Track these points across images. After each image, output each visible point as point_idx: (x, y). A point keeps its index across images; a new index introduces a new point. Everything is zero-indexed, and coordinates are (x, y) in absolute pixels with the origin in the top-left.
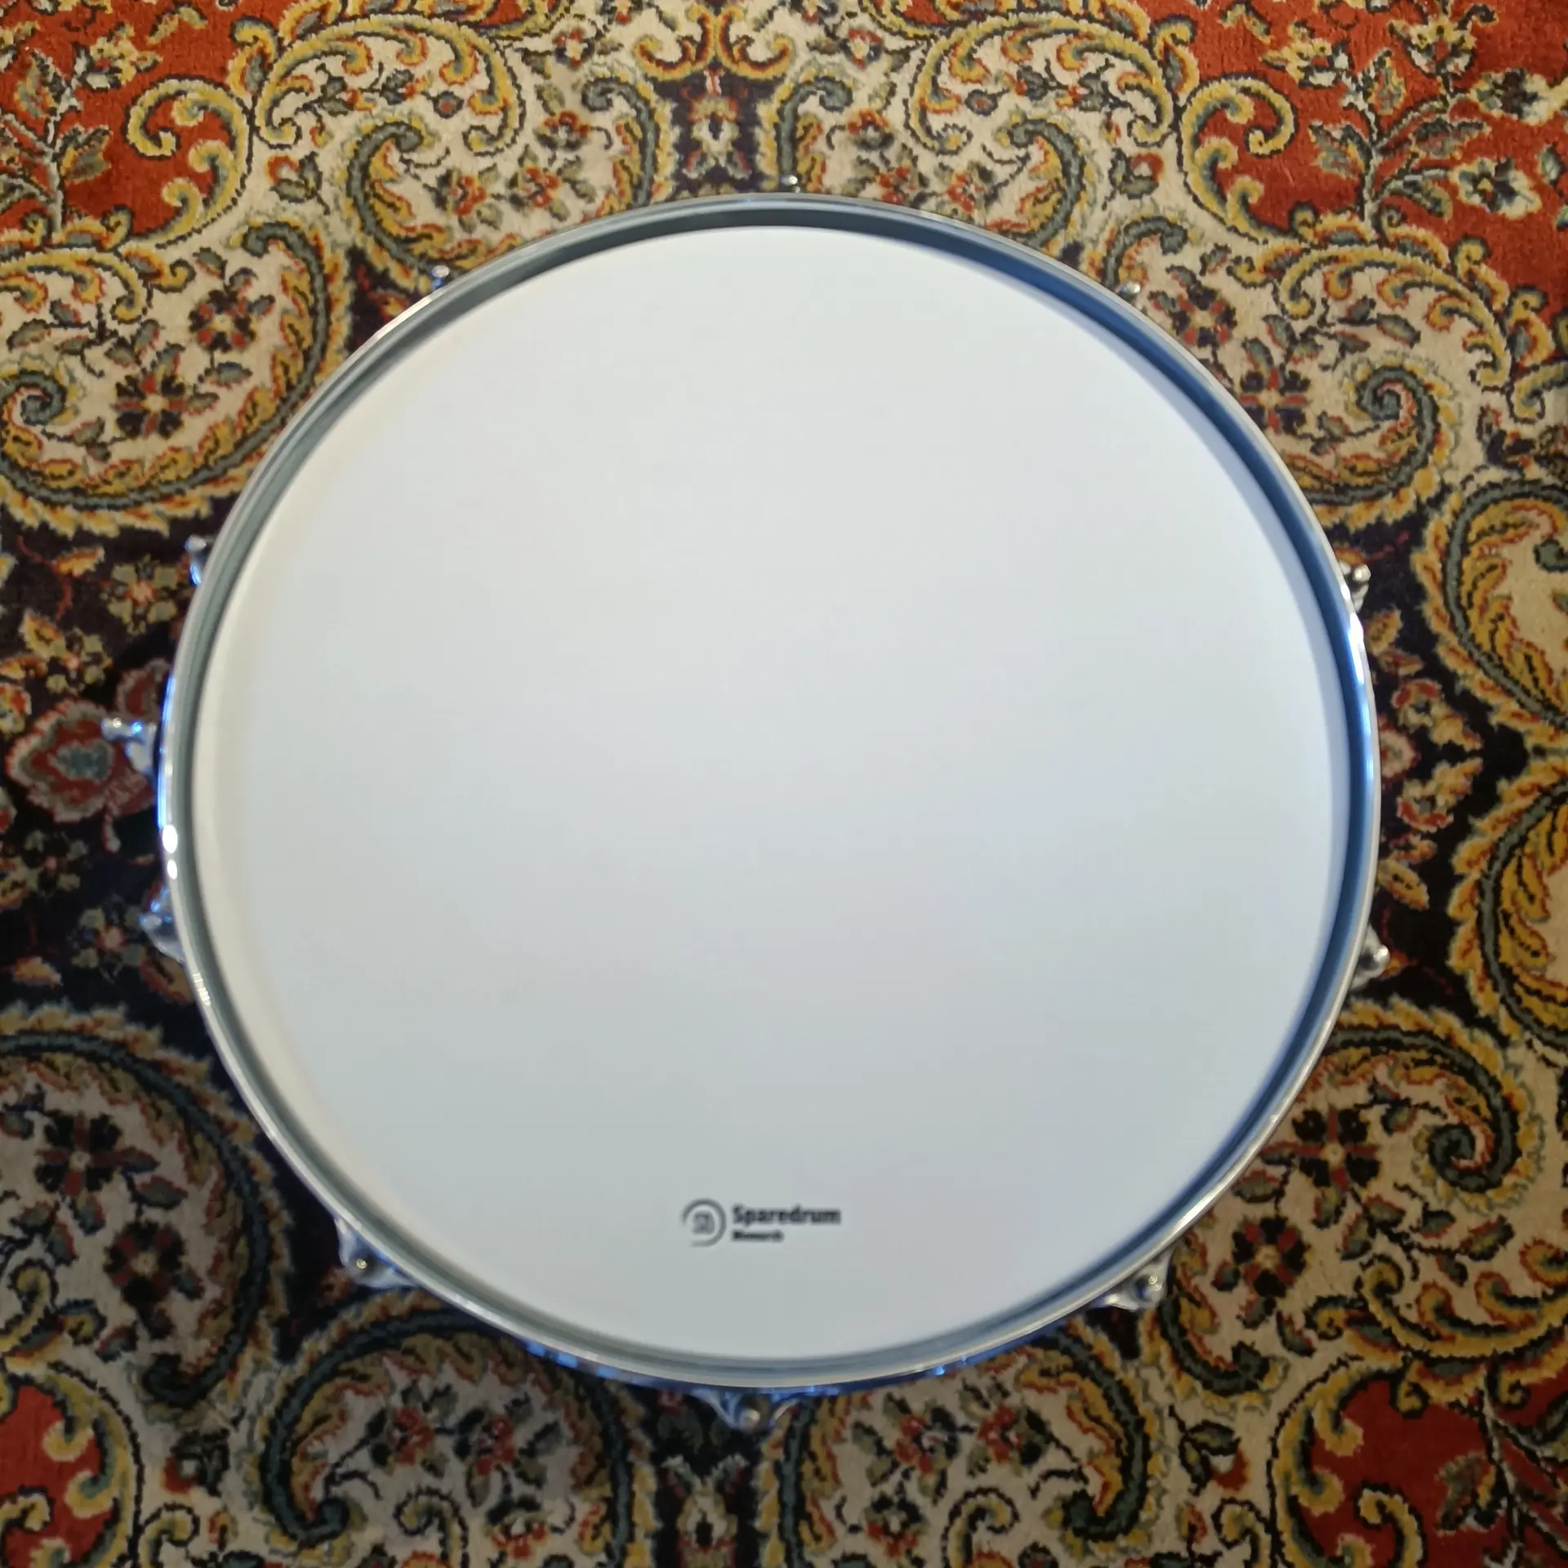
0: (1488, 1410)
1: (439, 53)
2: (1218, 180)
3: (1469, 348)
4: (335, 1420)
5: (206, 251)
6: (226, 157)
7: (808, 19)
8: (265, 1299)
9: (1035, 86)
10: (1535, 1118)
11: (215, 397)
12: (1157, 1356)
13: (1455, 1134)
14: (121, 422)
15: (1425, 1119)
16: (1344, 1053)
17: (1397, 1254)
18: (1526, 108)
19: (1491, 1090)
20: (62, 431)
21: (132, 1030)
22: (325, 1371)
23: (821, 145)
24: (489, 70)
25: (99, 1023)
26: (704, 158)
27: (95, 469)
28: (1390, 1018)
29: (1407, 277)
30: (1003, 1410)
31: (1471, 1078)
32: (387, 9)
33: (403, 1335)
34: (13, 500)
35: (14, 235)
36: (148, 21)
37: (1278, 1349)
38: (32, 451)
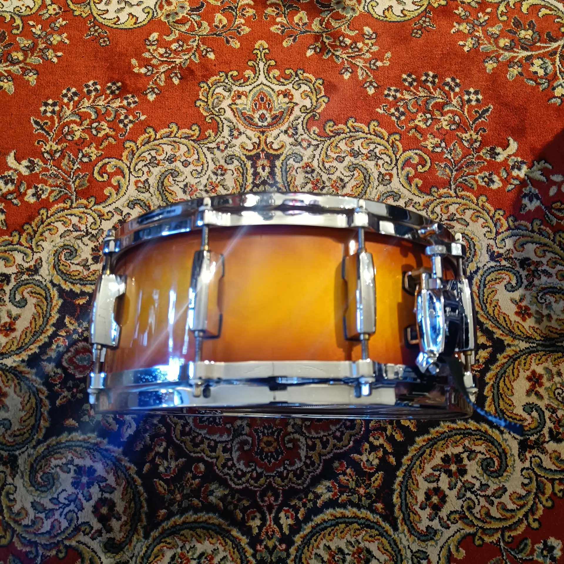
0: (502, 544)
1: (184, 149)
2: (409, 180)
3: (483, 227)
4: (161, 556)
5: (117, 208)
6: (122, 181)
7: (290, 136)
8: (140, 520)
9: (355, 154)
10: (512, 455)
12: (404, 530)
13: (489, 461)
14: (93, 259)
15: (480, 456)
16: (455, 437)
17: (473, 497)
18: (496, 157)
19: (499, 447)
20: (76, 262)
21: (99, 439)
22: (158, 540)
23: (294, 173)
24: (198, 153)
25: (89, 438)
26: (260, 177)
27: (86, 273)
28: (468, 426)
29: (465, 207)
30: (358, 548)
31: (493, 444)
32: (168, 137)
33: (180, 530)
34: (62, 283)
35: (62, 205)
36: (99, 142)
37: (439, 527)
38: (67, 268)
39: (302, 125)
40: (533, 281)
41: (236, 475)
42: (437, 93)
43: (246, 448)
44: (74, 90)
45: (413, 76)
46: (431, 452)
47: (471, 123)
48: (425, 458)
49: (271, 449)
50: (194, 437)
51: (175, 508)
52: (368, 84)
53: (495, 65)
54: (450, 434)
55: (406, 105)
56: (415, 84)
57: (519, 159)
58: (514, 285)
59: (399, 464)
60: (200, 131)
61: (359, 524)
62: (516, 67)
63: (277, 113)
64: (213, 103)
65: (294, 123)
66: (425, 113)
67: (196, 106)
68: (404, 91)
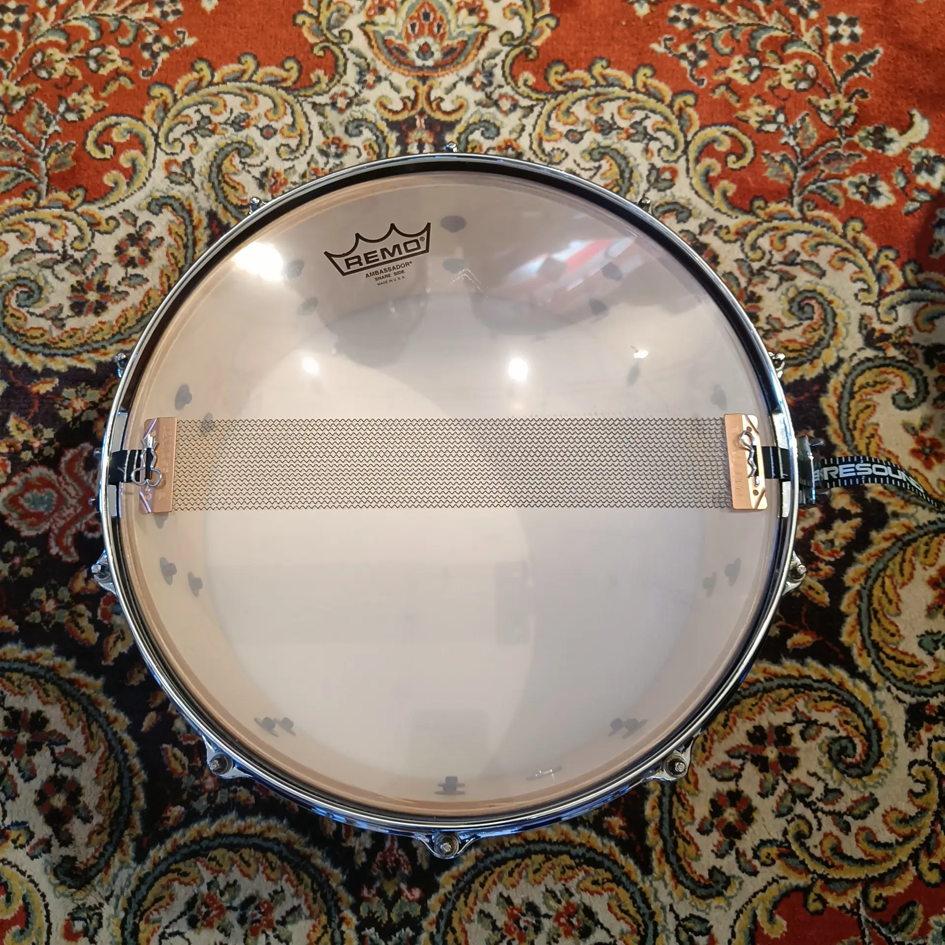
0: (862, 911)
1: (265, 104)
2: (709, 182)
3: (855, 281)
4: (167, 899)
5: (126, 211)
6: (141, 159)
7: (476, 89)
8: (128, 824)
9: (605, 128)
10: (892, 734)
11: (127, 293)
12: (664, 873)
13: (844, 742)
14: (72, 307)
15: (826, 733)
16: (778, 691)
17: (809, 814)
18: (887, 147)
19: (866, 716)
20: (38, 311)
21: (58, 660)
22: (163, 869)
24: (293, 113)
25: (39, 655)
28: (806, 671)
29: (818, 240)
30: (568, 903)
31: (854, 710)
32: (237, 79)
33: (209, 849)
34: (8, 350)
35: (19, 201)
36: (101, 84)
37: (736, 871)
38: (21, 322)
39: (503, 67)
42: (773, 20)
46: (727, 719)
47: (839, 78)
48: (715, 732)
51: (201, 804)
54: (767, 685)
55: (711, 39)
56: (730, 0)
57: (932, 153)
58: (912, 396)
60: (300, 71)
61: (572, 857)
63: (454, 43)
64: (329, 20)
65: (487, 64)
66: (747, 57)
67: (295, 24)
68: (708, 13)
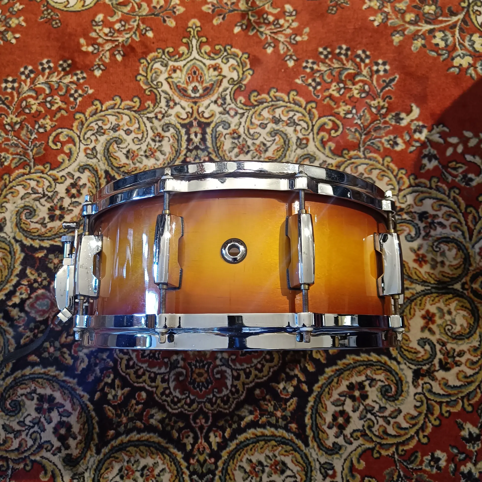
0: (396, 456)
1: (126, 119)
2: (323, 143)
3: (388, 185)
4: (110, 469)
5: (69, 173)
6: (74, 148)
7: (219, 106)
8: (92, 439)
9: (277, 121)
10: (407, 382)
11: (72, 210)
12: (314, 446)
13: (387, 387)
14: (49, 218)
15: (380, 384)
16: (359, 367)
17: (373, 418)
18: (401, 122)
19: (396, 376)
20: (35, 221)
21: (57, 372)
22: (108, 456)
23: (223, 139)
24: (139, 122)
25: (49, 371)
26: (193, 143)
27: (43, 230)
28: (371, 358)
29: (372, 167)
30: (275, 461)
31: (391, 372)
32: (113, 108)
33: (127, 447)
34: (23, 239)
35: (22, 171)
36: (53, 114)
37: (344, 443)
38: (28, 226)
39: (230, 95)
40: (430, 232)
41: (172, 401)
42: (349, 65)
43: (181, 378)
44: (30, 68)
45: (329, 50)
46: (338, 380)
47: (379, 91)
48: (333, 386)
49: (203, 379)
50: (138, 370)
51: (122, 429)
52: (288, 57)
53: (401, 38)
54: (354, 365)
55: (322, 76)
56: (330, 56)
57: (421, 123)
58: (413, 235)
59: (311, 391)
60: (140, 102)
61: (276, 441)
62: (420, 40)
63: (208, 85)
64: (152, 77)
65: (223, 94)
66: (338, 83)
67: (137, 80)
68: (320, 64)
